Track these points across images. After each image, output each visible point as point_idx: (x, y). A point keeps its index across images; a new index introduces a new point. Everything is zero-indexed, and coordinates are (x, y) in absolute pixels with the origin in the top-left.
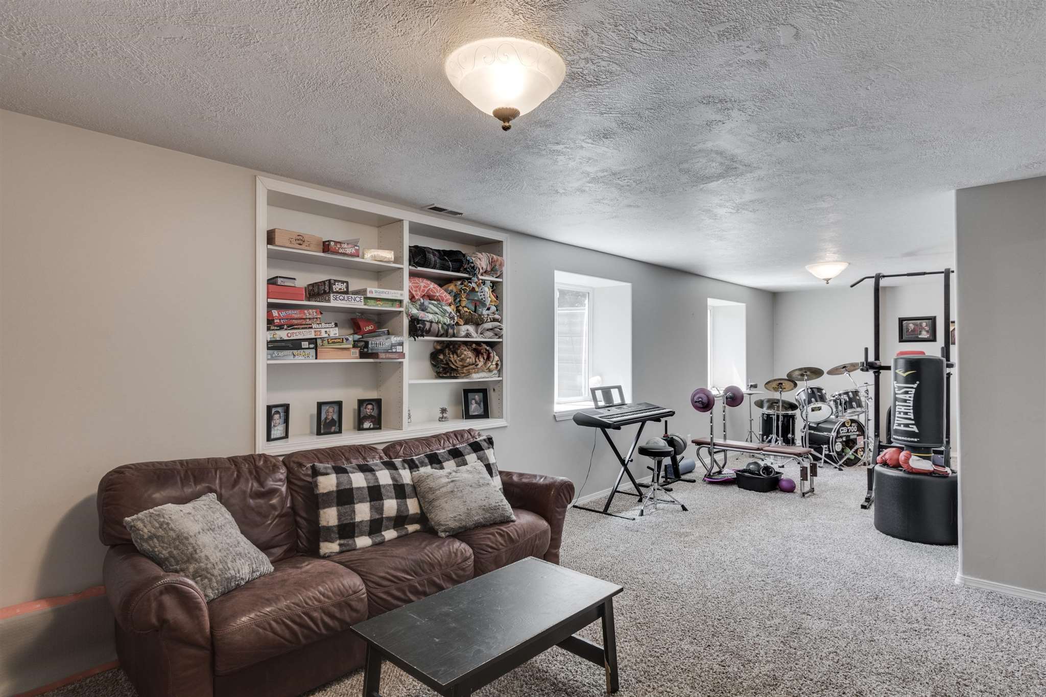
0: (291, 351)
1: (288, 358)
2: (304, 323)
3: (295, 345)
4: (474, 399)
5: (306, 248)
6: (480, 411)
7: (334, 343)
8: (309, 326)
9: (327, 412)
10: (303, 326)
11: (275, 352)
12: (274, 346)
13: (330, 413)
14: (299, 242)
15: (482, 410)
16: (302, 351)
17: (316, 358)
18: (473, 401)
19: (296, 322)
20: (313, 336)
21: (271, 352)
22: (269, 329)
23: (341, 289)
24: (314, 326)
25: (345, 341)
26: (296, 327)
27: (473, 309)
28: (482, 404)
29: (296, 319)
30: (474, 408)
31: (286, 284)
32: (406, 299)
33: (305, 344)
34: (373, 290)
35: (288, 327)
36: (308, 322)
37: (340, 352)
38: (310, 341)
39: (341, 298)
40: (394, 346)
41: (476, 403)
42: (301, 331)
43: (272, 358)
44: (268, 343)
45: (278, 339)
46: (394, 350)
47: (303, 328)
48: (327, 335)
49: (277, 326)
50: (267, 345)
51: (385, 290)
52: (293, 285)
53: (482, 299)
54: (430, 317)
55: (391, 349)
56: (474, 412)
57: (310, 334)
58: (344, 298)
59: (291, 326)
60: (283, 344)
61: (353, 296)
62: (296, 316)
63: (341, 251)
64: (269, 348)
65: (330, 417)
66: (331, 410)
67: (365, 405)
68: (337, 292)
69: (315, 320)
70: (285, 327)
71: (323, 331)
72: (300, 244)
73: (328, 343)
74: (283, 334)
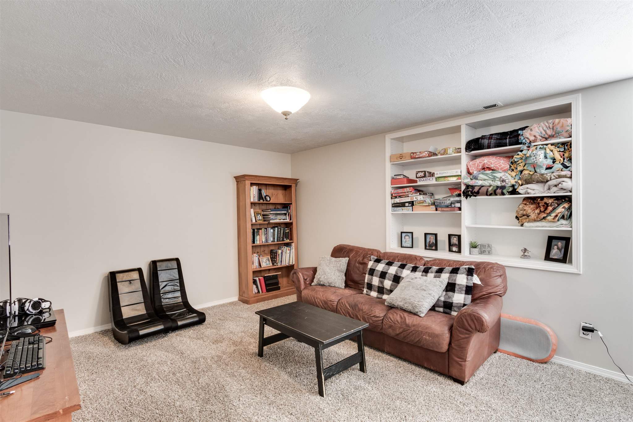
0: (402, 208)
1: (400, 211)
2: (405, 194)
3: (403, 205)
4: (557, 245)
5: (404, 159)
6: (560, 256)
7: (420, 203)
8: (407, 196)
9: (430, 238)
10: (404, 196)
11: (395, 208)
12: (395, 205)
13: (431, 239)
14: (400, 158)
15: (562, 255)
16: (406, 207)
17: (412, 211)
18: (556, 247)
19: (401, 194)
20: (410, 200)
21: (394, 208)
22: (392, 198)
23: (421, 175)
24: (409, 195)
25: (424, 202)
26: (402, 196)
27: (534, 170)
28: (563, 250)
29: (400, 193)
30: (555, 253)
31: (397, 178)
32: (464, 173)
33: (407, 204)
34: (438, 172)
35: (399, 197)
36: (407, 194)
37: (424, 208)
38: (409, 202)
39: (423, 180)
40: (453, 203)
41: (558, 248)
42: (405, 198)
43: (394, 211)
44: (392, 204)
45: (396, 203)
46: (453, 206)
47: (405, 197)
48: (416, 200)
49: (395, 197)
50: (392, 205)
51: (445, 171)
52: (401, 178)
53: (534, 162)
54: (480, 183)
55: (451, 205)
56: (554, 256)
57: (408, 200)
58: (424, 180)
59: (400, 197)
60: (398, 205)
61: (429, 178)
62: (400, 192)
63: (417, 157)
64: (393, 207)
65: (432, 241)
66: (432, 238)
67: (453, 237)
68: (419, 177)
69: (410, 192)
70: (398, 197)
71: (415, 197)
72: (401, 159)
73: (418, 203)
74: (398, 200)
